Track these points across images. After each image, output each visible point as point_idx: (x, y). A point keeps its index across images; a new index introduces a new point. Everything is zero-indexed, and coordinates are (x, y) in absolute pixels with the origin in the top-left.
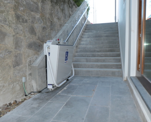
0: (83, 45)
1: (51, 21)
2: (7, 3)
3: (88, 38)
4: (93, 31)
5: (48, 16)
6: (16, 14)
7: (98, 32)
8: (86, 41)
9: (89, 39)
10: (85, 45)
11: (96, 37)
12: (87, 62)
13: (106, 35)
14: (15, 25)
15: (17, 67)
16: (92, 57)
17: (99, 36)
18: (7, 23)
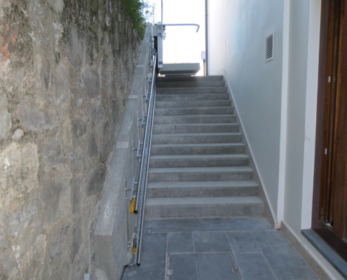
0: (160, 133)
1: (114, 101)
2: (61, 104)
3: (167, 114)
4: (173, 96)
5: (110, 91)
6: (72, 123)
7: (186, 98)
8: (164, 123)
9: (170, 119)
10: (165, 133)
11: (185, 112)
12: (181, 181)
13: (206, 108)
14: (72, 153)
15: (76, 256)
16: (188, 167)
17: (192, 112)
18: (62, 156)
